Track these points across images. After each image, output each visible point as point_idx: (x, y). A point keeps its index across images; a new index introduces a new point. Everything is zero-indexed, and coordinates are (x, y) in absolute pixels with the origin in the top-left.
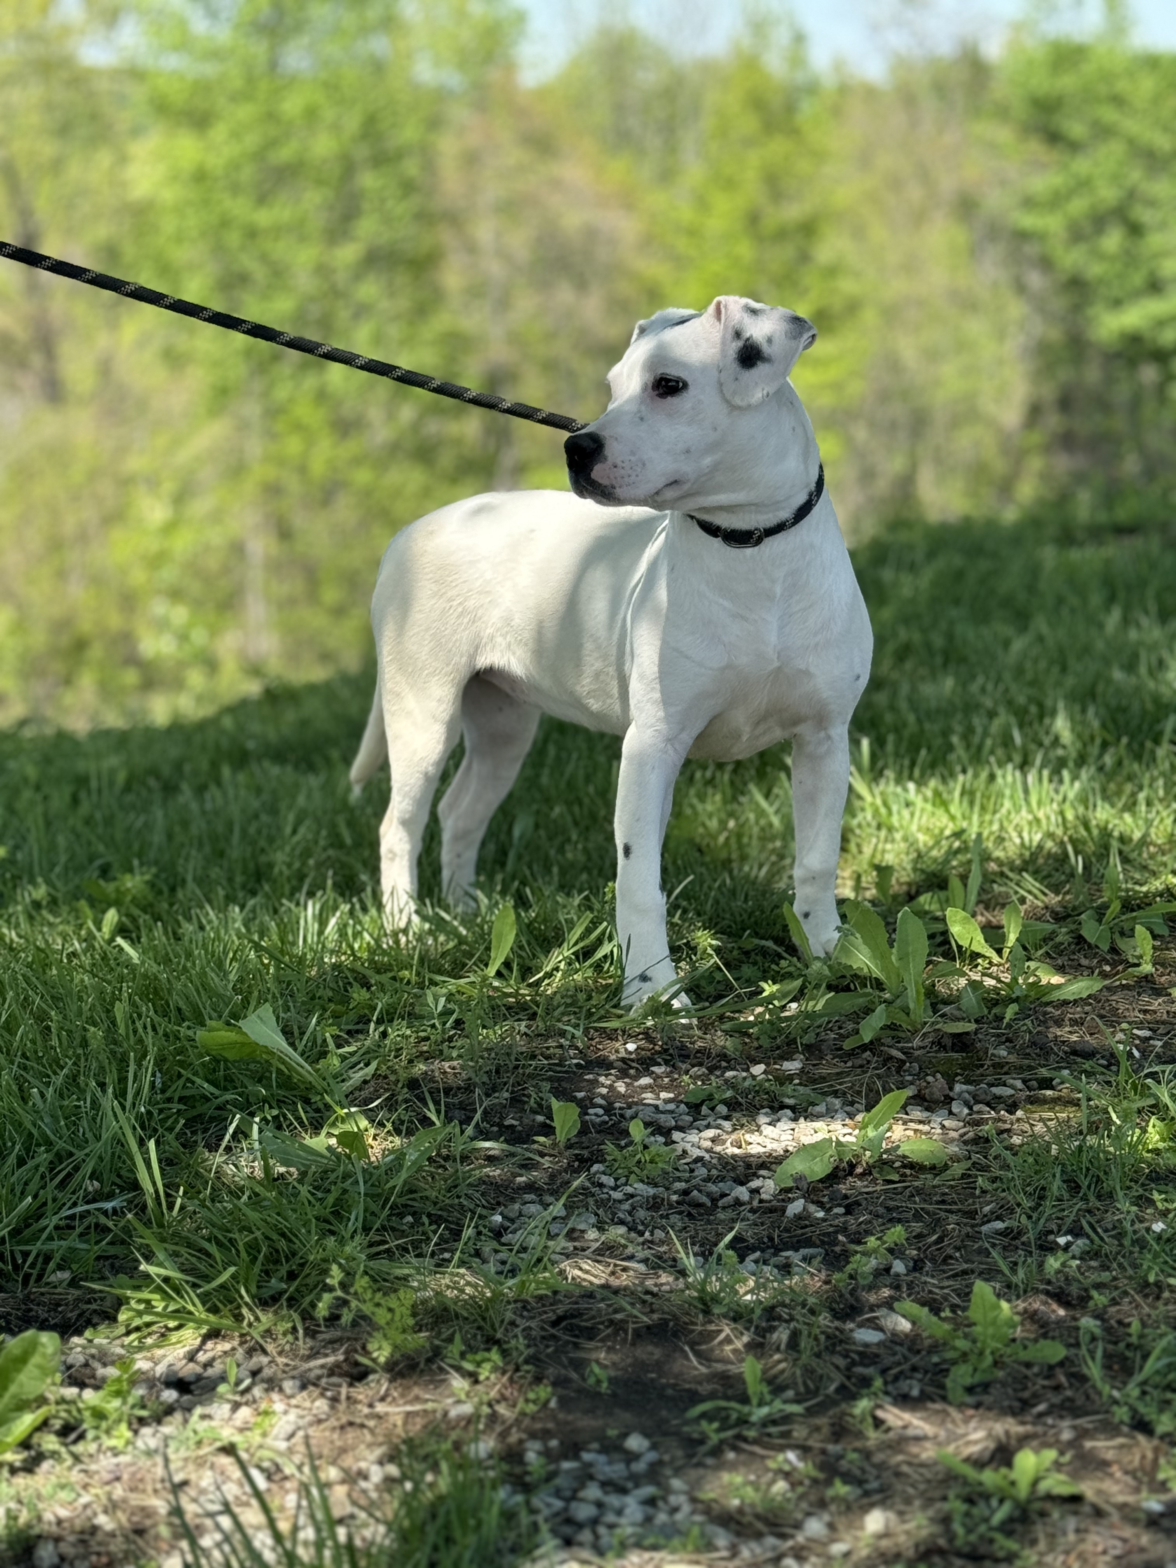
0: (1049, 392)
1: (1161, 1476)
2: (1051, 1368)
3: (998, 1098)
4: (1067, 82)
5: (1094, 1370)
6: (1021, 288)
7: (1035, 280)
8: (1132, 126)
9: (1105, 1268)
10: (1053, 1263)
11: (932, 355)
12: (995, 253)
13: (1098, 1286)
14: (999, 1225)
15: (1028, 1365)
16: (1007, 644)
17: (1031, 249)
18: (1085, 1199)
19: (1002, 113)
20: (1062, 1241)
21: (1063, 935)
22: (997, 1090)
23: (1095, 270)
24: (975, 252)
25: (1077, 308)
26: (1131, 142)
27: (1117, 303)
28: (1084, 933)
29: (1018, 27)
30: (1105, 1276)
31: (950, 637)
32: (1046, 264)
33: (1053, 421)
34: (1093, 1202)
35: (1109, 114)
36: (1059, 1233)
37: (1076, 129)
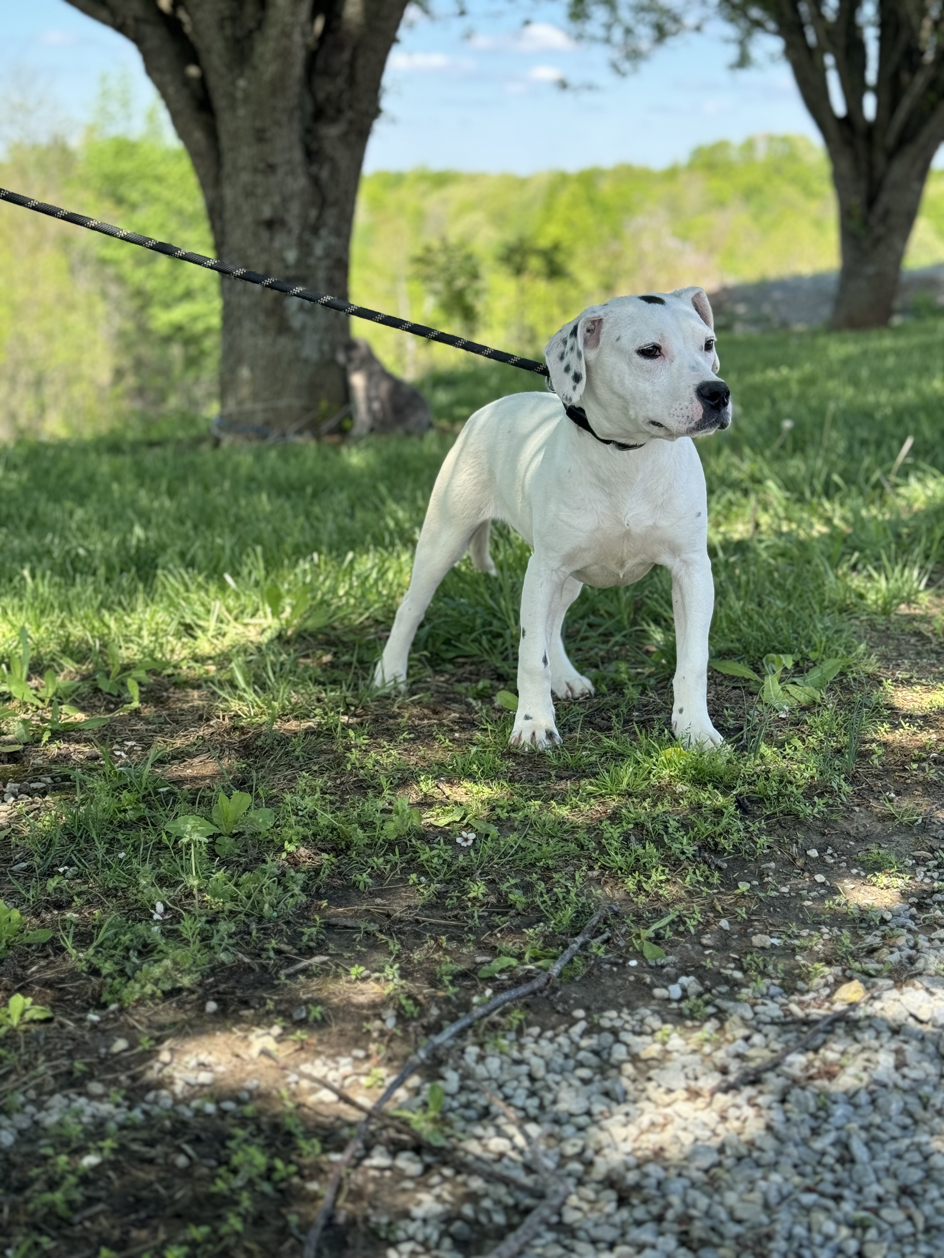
0: (126, 362)
1: (103, 1000)
2: (44, 945)
3: (35, 790)
4: (126, 166)
5: (68, 943)
6: (104, 295)
7: (114, 290)
8: (167, 194)
9: (85, 882)
10: (52, 883)
11: (49, 337)
12: (88, 271)
13: (79, 894)
14: (24, 865)
15: (29, 945)
16: (71, 514)
17: (110, 271)
18: (78, 844)
19: (85, 182)
20: (61, 870)
21: (85, 689)
22: (33, 785)
23: (150, 285)
24: (72, 270)
25: (143, 308)
26: (168, 204)
27: (167, 306)
28: (101, 686)
29: (91, 129)
30: (84, 888)
31: (35, 512)
32: (120, 280)
33: (131, 381)
34: (83, 845)
35: (155, 189)
36: (60, 866)
37: (134, 196)
